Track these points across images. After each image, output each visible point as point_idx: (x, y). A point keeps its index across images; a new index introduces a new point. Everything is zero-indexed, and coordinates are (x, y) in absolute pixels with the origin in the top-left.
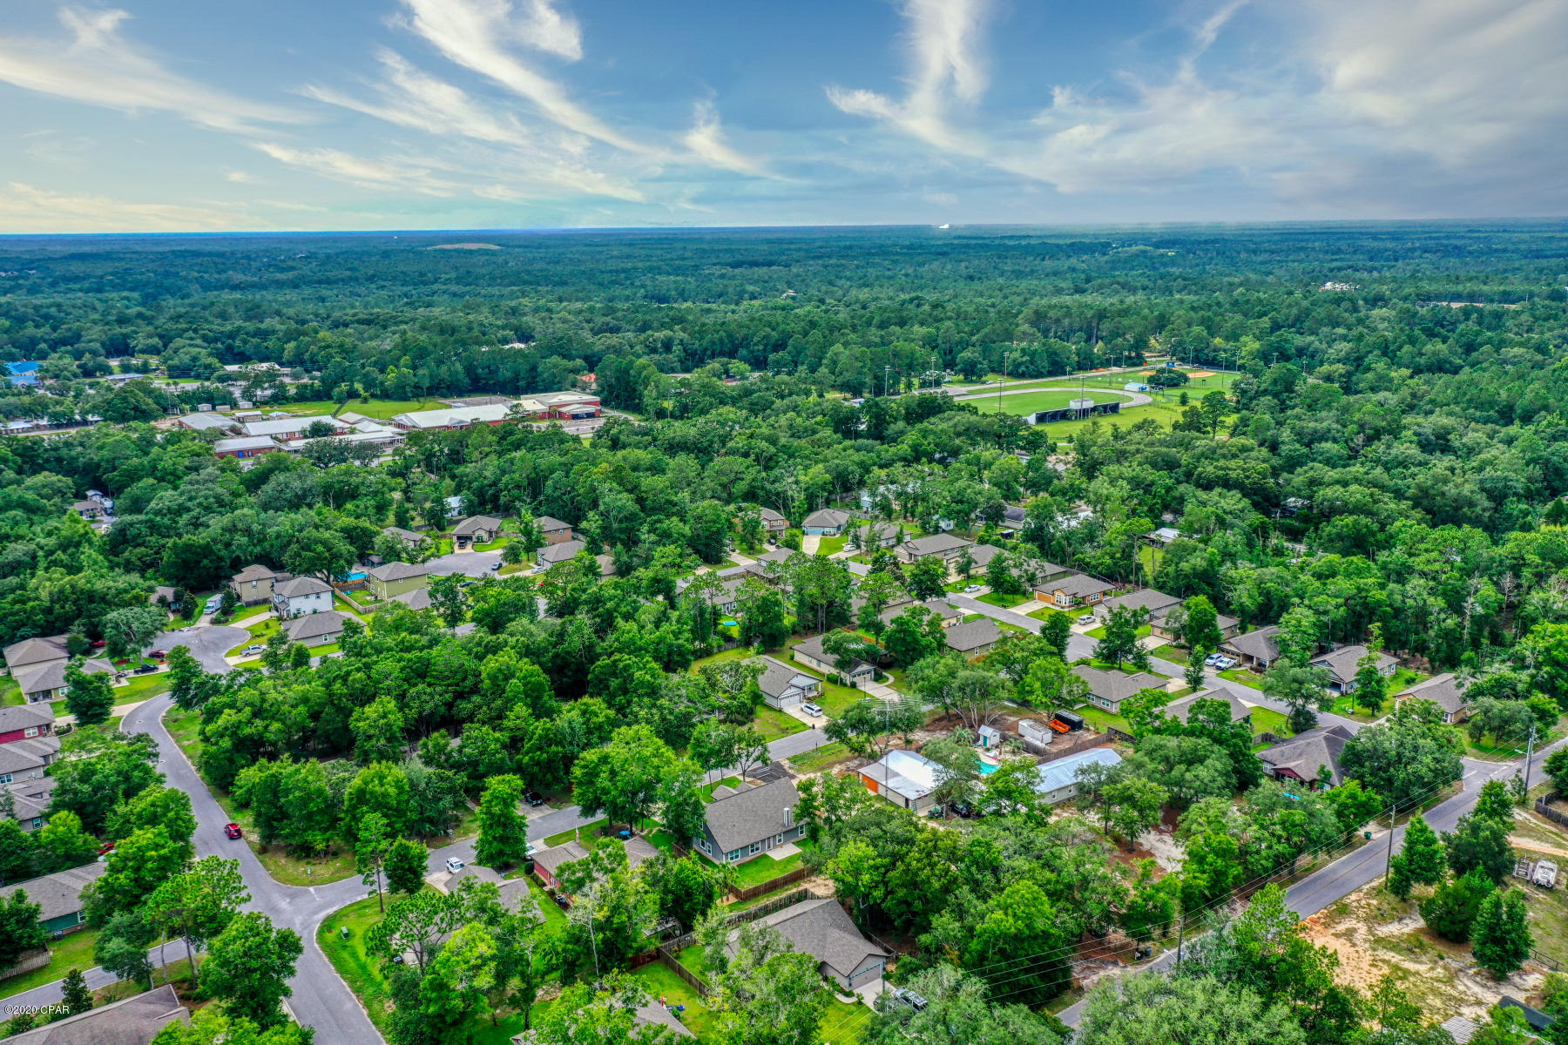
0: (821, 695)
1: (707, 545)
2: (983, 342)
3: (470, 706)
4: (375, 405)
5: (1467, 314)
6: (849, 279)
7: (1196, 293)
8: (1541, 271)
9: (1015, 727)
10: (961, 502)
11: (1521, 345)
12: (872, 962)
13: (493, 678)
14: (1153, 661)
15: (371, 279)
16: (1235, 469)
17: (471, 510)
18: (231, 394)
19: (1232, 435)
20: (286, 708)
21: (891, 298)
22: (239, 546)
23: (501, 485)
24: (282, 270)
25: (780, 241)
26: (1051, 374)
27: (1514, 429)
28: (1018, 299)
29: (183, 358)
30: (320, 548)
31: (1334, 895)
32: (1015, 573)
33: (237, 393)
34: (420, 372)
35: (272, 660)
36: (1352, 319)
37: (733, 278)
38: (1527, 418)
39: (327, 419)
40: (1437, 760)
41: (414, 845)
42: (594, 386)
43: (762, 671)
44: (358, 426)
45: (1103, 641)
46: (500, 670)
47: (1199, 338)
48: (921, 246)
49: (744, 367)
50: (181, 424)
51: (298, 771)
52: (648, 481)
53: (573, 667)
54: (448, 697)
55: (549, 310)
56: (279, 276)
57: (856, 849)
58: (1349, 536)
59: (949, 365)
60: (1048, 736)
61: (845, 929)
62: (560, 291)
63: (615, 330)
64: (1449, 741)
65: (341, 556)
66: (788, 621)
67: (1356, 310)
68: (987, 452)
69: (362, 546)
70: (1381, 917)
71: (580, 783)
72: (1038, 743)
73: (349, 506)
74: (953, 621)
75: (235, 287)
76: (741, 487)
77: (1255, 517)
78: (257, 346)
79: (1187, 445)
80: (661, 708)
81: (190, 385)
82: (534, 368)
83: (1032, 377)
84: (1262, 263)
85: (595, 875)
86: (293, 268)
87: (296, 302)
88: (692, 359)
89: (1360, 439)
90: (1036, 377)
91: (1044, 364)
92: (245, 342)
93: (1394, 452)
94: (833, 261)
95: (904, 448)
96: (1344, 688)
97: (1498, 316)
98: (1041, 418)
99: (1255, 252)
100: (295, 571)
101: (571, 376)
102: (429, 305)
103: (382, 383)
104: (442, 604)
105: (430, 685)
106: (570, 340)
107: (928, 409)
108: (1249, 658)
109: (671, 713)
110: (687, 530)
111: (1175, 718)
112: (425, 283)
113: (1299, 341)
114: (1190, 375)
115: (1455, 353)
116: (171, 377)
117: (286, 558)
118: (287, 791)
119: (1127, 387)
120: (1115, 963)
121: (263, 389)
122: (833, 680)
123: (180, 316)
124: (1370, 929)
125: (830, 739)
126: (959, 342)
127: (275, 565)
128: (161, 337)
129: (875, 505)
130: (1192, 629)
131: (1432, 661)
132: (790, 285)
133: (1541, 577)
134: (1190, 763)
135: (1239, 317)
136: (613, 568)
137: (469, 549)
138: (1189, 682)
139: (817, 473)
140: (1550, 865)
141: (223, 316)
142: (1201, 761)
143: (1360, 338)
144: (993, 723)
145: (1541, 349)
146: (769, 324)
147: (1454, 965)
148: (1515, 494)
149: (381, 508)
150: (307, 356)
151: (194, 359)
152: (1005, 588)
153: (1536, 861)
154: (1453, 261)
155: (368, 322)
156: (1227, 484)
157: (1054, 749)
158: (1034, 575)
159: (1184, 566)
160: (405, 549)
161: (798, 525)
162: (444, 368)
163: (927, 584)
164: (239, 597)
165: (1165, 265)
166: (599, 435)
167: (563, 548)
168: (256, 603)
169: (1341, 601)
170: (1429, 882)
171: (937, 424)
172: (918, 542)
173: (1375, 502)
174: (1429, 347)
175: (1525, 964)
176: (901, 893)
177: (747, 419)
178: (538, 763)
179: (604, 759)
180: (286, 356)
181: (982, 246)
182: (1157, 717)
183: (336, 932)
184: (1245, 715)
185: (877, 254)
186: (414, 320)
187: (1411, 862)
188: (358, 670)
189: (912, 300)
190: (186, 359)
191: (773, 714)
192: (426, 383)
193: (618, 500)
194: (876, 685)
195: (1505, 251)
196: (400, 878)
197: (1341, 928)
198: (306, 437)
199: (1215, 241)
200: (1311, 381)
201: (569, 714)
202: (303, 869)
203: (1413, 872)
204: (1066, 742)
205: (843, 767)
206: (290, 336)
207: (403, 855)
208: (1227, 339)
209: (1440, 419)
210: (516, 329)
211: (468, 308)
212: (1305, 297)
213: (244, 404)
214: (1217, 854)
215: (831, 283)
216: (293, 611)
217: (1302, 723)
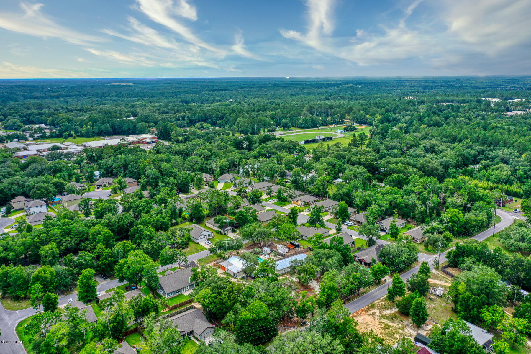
0: (213, 238)
1: (183, 187)
2: (290, 116)
3: (85, 245)
4: (78, 139)
5: (448, 107)
6: (252, 95)
7: (365, 100)
8: (476, 93)
9: (276, 247)
10: (271, 171)
11: (462, 117)
12: (209, 330)
13: (93, 235)
14: (326, 223)
15: (85, 95)
16: (363, 158)
17: (103, 176)
18: (26, 135)
19: (367, 147)
20: (16, 247)
21: (264, 102)
22: (14, 190)
23: (113, 167)
24: (54, 92)
25: (231, 82)
26: (313, 127)
27: (456, 145)
28: (306, 102)
29: (10, 123)
30: (43, 190)
31: (371, 301)
32: (285, 195)
33: (28, 135)
34: (95, 127)
35: (20, 230)
36: (412, 108)
37: (212, 95)
38: (460, 141)
39: (58, 144)
40: (409, 255)
41: (53, 295)
42: (156, 132)
43: (191, 230)
44: (69, 147)
45: (310, 217)
46: (96, 232)
47: (362, 115)
48: (278, 84)
49: (208, 125)
50: (5, 146)
51: (15, 270)
52: (164, 165)
53: (124, 230)
54: (77, 242)
55: (145, 106)
56: (53, 94)
57: (206, 291)
58: (396, 181)
59: (278, 124)
60: (287, 250)
61: (202, 319)
62: (151, 99)
63: (167, 113)
64: (413, 249)
65: (51, 192)
66: (206, 212)
67: (415, 106)
68: (284, 154)
69: (60, 189)
70: (385, 308)
71: (118, 271)
72: (283, 253)
73: (58, 175)
74: (263, 211)
75: (36, 98)
76: (198, 167)
77: (368, 175)
78: (38, 119)
79: (350, 151)
80: (152, 244)
81: (11, 132)
82: (135, 126)
83: (306, 128)
84: (389, 90)
85: (113, 303)
86: (58, 91)
87: (56, 103)
88: (192, 122)
89: (405, 148)
90: (308, 128)
91: (310, 124)
92: (34, 117)
93: (415, 152)
94: (247, 89)
95: (255, 153)
96: (387, 231)
97: (459, 107)
98: (306, 142)
99: (387, 87)
100: (34, 198)
101: (149, 129)
102: (104, 104)
103: (81, 132)
104: (83, 209)
105: (71, 237)
106: (149, 116)
107: (268, 139)
108: (358, 222)
109: (156, 245)
110: (175, 181)
111: (326, 243)
112: (104, 97)
113: (394, 116)
114: (358, 127)
115: (442, 120)
116: (5, 130)
117: (31, 194)
118: (11, 277)
119: (337, 131)
120: (294, 327)
121: (37, 134)
122: (218, 233)
123: (12, 108)
124: (380, 312)
125: (211, 253)
126: (283, 117)
127: (27, 196)
128: (3, 115)
129: (244, 172)
130: (340, 212)
131: (417, 222)
132: (231, 97)
133: (452, 194)
134: (328, 258)
135: (376, 108)
136: (149, 195)
137: (101, 189)
138: (337, 231)
139: (224, 161)
140: (442, 289)
141: (28, 108)
142: (331, 257)
143: (412, 115)
144: (269, 246)
145: (469, 118)
146: (218, 111)
147: (405, 323)
148: (452, 166)
149: (70, 176)
150: (55, 122)
151: (14, 123)
152: (282, 200)
153: (437, 287)
154: (449, 90)
155: (80, 110)
156: (360, 164)
157: (288, 254)
158: (292, 195)
159: (340, 191)
160: (76, 190)
161: (216, 180)
162: (103, 126)
163: (255, 199)
164: (13, 208)
165: (358, 91)
166: (153, 149)
167: (133, 188)
168: (19, 210)
169: (388, 202)
170: (400, 296)
171: (269, 144)
172: (256, 185)
173: (406, 169)
174: (434, 118)
175: (426, 322)
176: (219, 306)
177: (204, 143)
178: (105, 264)
179: (126, 263)
180: (48, 122)
181: (298, 84)
182: (320, 243)
183: (23, 327)
184: (353, 241)
185: (262, 87)
186: (96, 109)
187: (394, 289)
188: (44, 233)
189: (270, 103)
190: (11, 123)
191: (195, 245)
192: (97, 131)
193: (153, 171)
194: (233, 234)
195: (466, 86)
196: (47, 306)
197: (371, 312)
198: (50, 150)
199: (374, 83)
200: (395, 129)
201: (119, 246)
202: (16, 304)
203: (394, 293)
204: (293, 252)
205: (215, 262)
206: (50, 115)
207: (49, 299)
208: (371, 115)
209: (433, 142)
210: (132, 113)
211: (117, 105)
212: (399, 101)
213: (30, 139)
214: (329, 289)
215: (245, 97)
216: (32, 212)
217: (371, 243)
